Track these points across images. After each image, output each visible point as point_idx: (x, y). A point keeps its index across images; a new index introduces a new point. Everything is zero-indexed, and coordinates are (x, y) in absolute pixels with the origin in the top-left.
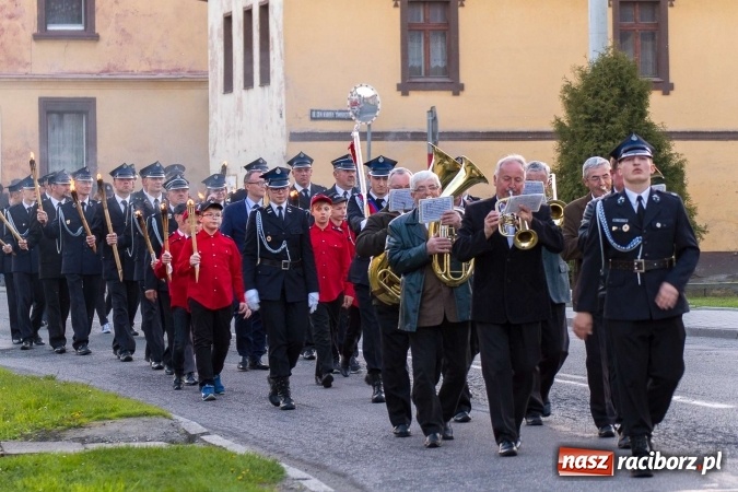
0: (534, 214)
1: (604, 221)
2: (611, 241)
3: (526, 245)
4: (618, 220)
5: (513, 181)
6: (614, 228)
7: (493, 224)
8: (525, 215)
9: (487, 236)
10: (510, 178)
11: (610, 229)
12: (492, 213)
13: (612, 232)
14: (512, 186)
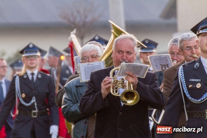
0: (139, 79)
1: (184, 81)
2: (188, 95)
3: (130, 102)
4: (193, 80)
5: (125, 54)
6: (190, 86)
7: (107, 86)
8: (131, 80)
9: (104, 96)
10: (123, 52)
11: (187, 86)
12: (106, 79)
13: (189, 89)
14: (125, 58)
